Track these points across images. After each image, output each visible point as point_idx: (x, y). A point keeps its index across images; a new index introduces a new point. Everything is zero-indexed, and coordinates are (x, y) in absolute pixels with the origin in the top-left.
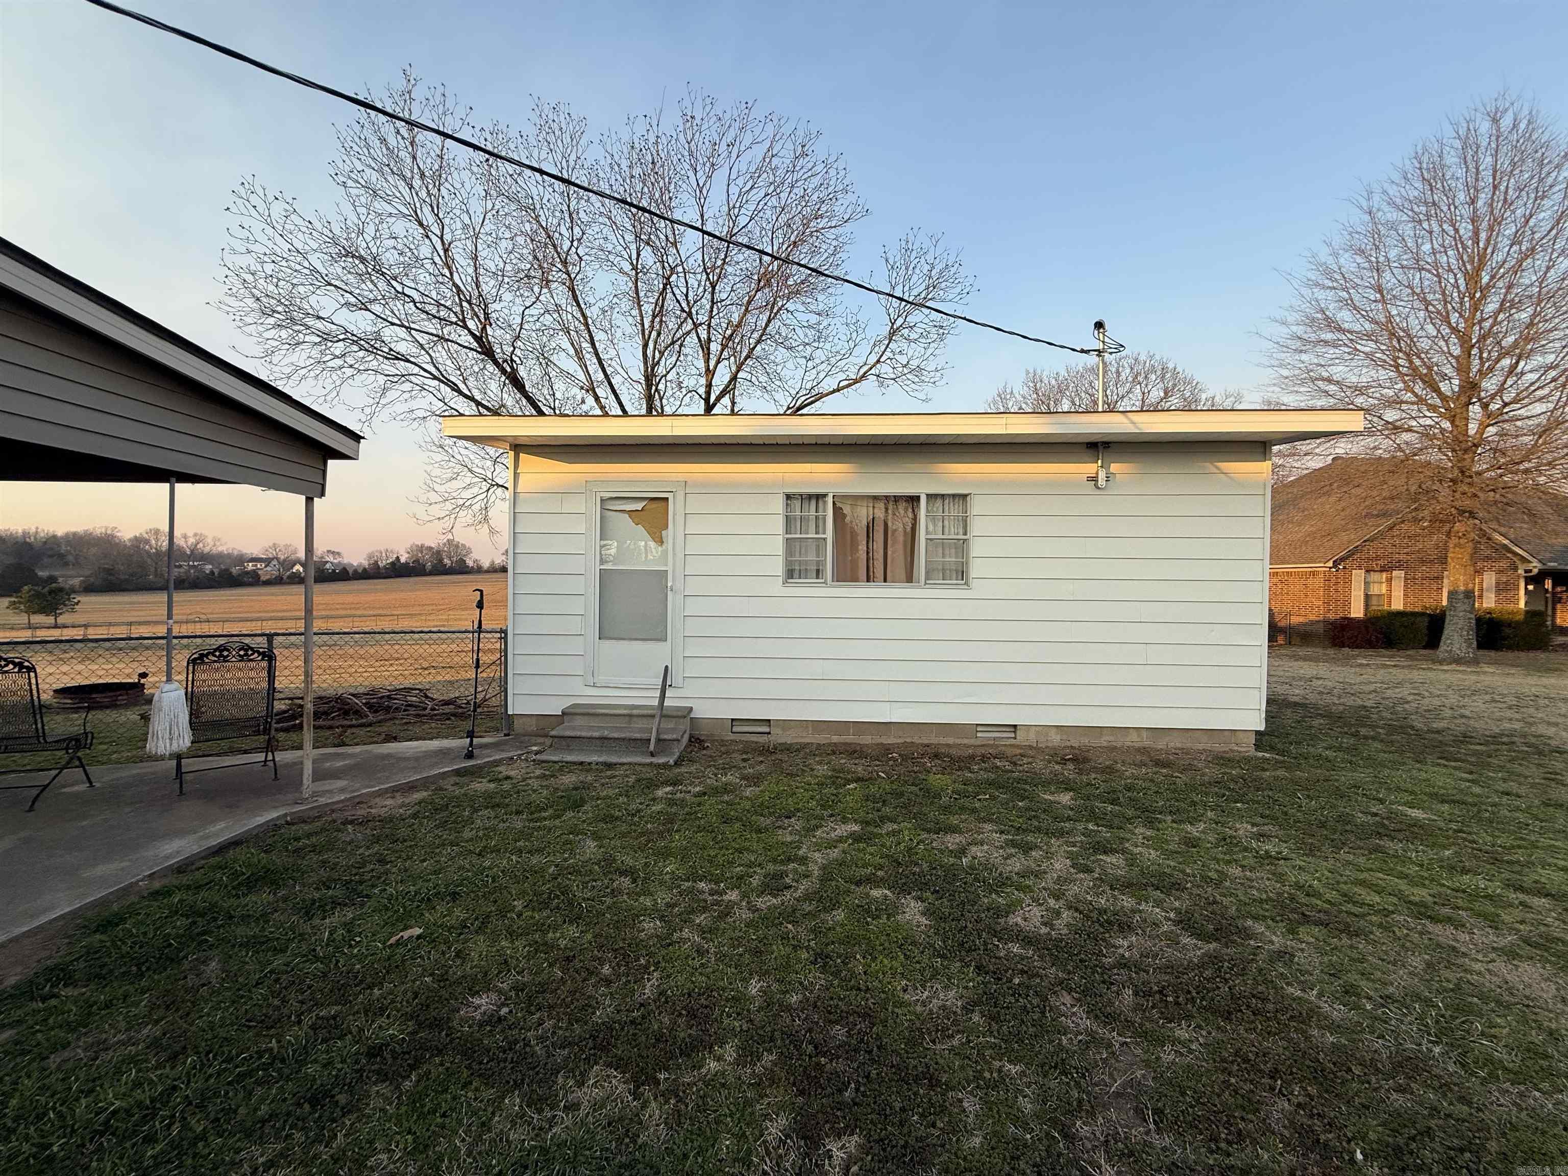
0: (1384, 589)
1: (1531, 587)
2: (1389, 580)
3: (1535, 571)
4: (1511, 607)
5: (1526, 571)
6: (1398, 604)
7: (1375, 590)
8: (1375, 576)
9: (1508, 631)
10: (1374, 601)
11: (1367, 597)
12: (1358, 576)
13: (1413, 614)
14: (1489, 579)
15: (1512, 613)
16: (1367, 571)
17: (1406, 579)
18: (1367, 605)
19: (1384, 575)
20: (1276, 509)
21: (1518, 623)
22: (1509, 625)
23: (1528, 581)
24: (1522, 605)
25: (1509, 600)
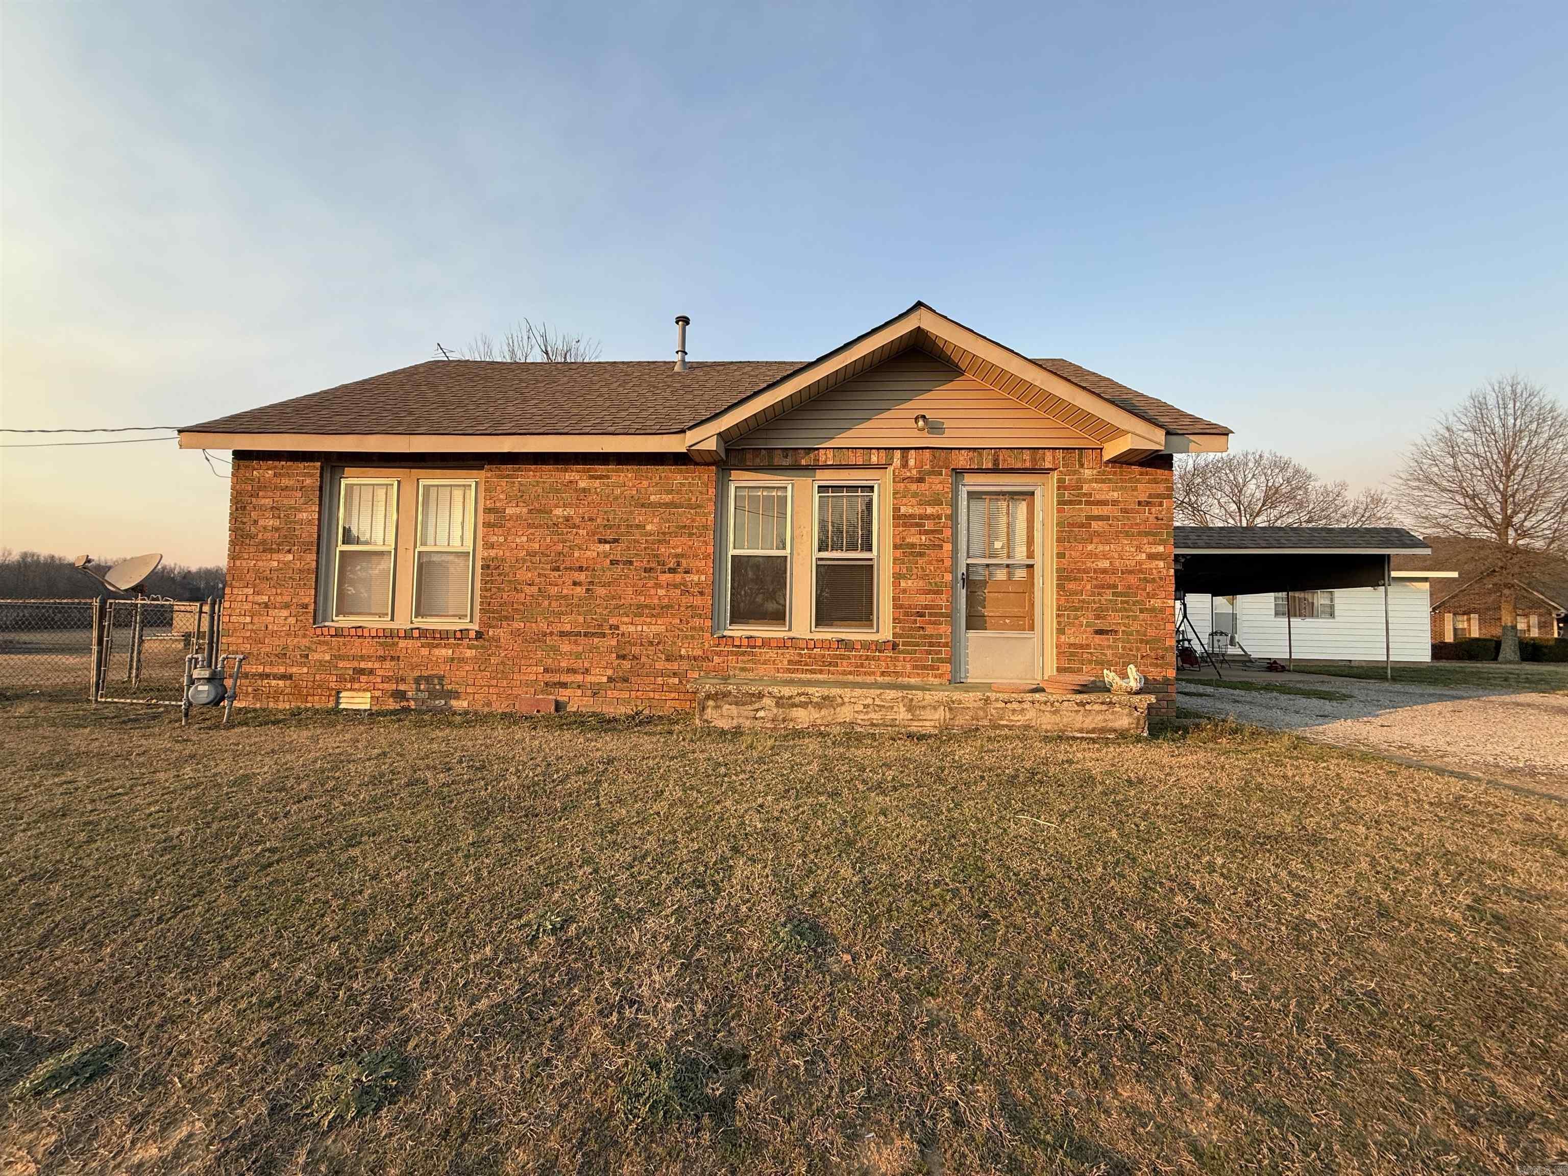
0: (1466, 625)
1: (1561, 625)
2: (1469, 620)
3: (1563, 615)
4: (1549, 636)
5: (1558, 615)
6: (1475, 634)
7: (1460, 626)
8: (1460, 618)
9: (1546, 651)
10: (1459, 632)
11: (1455, 630)
12: (1448, 617)
13: (1485, 640)
14: (1534, 619)
15: (1548, 640)
16: (1454, 614)
17: (1479, 619)
18: (1455, 634)
19: (1465, 617)
20: (1431, 595)
21: (1551, 647)
22: (1546, 647)
23: (1559, 621)
24: (1556, 635)
25: (1547, 633)
